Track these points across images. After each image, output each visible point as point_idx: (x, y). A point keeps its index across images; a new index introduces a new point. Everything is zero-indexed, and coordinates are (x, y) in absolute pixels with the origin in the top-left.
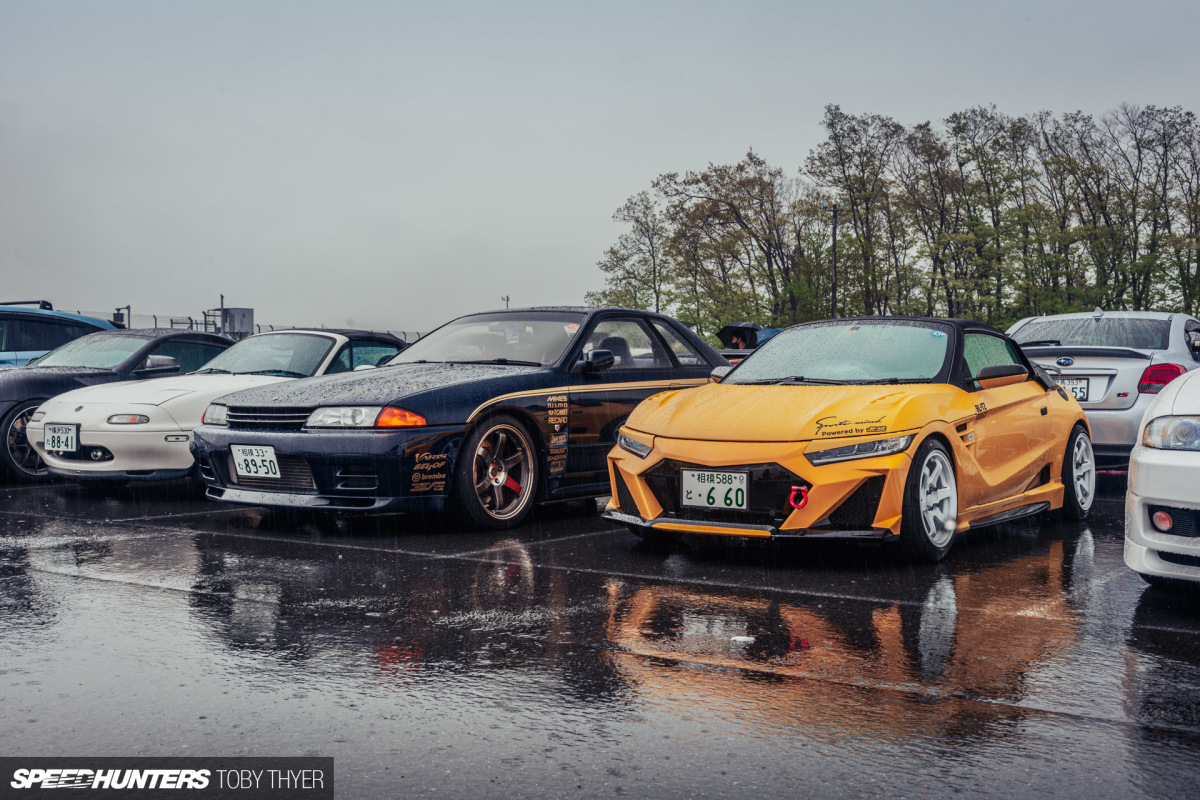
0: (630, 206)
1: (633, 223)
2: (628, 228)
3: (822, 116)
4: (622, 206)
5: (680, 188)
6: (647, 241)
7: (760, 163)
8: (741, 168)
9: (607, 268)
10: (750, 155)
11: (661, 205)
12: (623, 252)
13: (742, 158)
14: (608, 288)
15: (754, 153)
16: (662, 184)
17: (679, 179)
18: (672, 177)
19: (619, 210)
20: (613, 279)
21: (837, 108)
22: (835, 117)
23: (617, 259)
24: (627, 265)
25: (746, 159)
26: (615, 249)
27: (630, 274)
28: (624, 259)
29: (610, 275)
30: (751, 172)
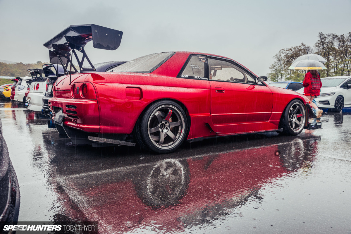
0: (276, 56)
1: (277, 59)
2: (276, 60)
3: (318, 35)
4: (275, 55)
5: (285, 52)
6: (280, 63)
7: (304, 45)
8: (300, 47)
9: (271, 68)
10: (302, 44)
11: (283, 55)
12: (275, 65)
13: (300, 44)
14: (270, 72)
15: (303, 43)
16: (281, 51)
17: (285, 50)
18: (283, 49)
19: (274, 56)
20: (272, 71)
21: (322, 33)
22: (321, 34)
23: (273, 66)
24: (275, 68)
25: (301, 44)
26: (273, 64)
27: (276, 70)
28: (274, 66)
29: (271, 70)
30: (302, 47)
